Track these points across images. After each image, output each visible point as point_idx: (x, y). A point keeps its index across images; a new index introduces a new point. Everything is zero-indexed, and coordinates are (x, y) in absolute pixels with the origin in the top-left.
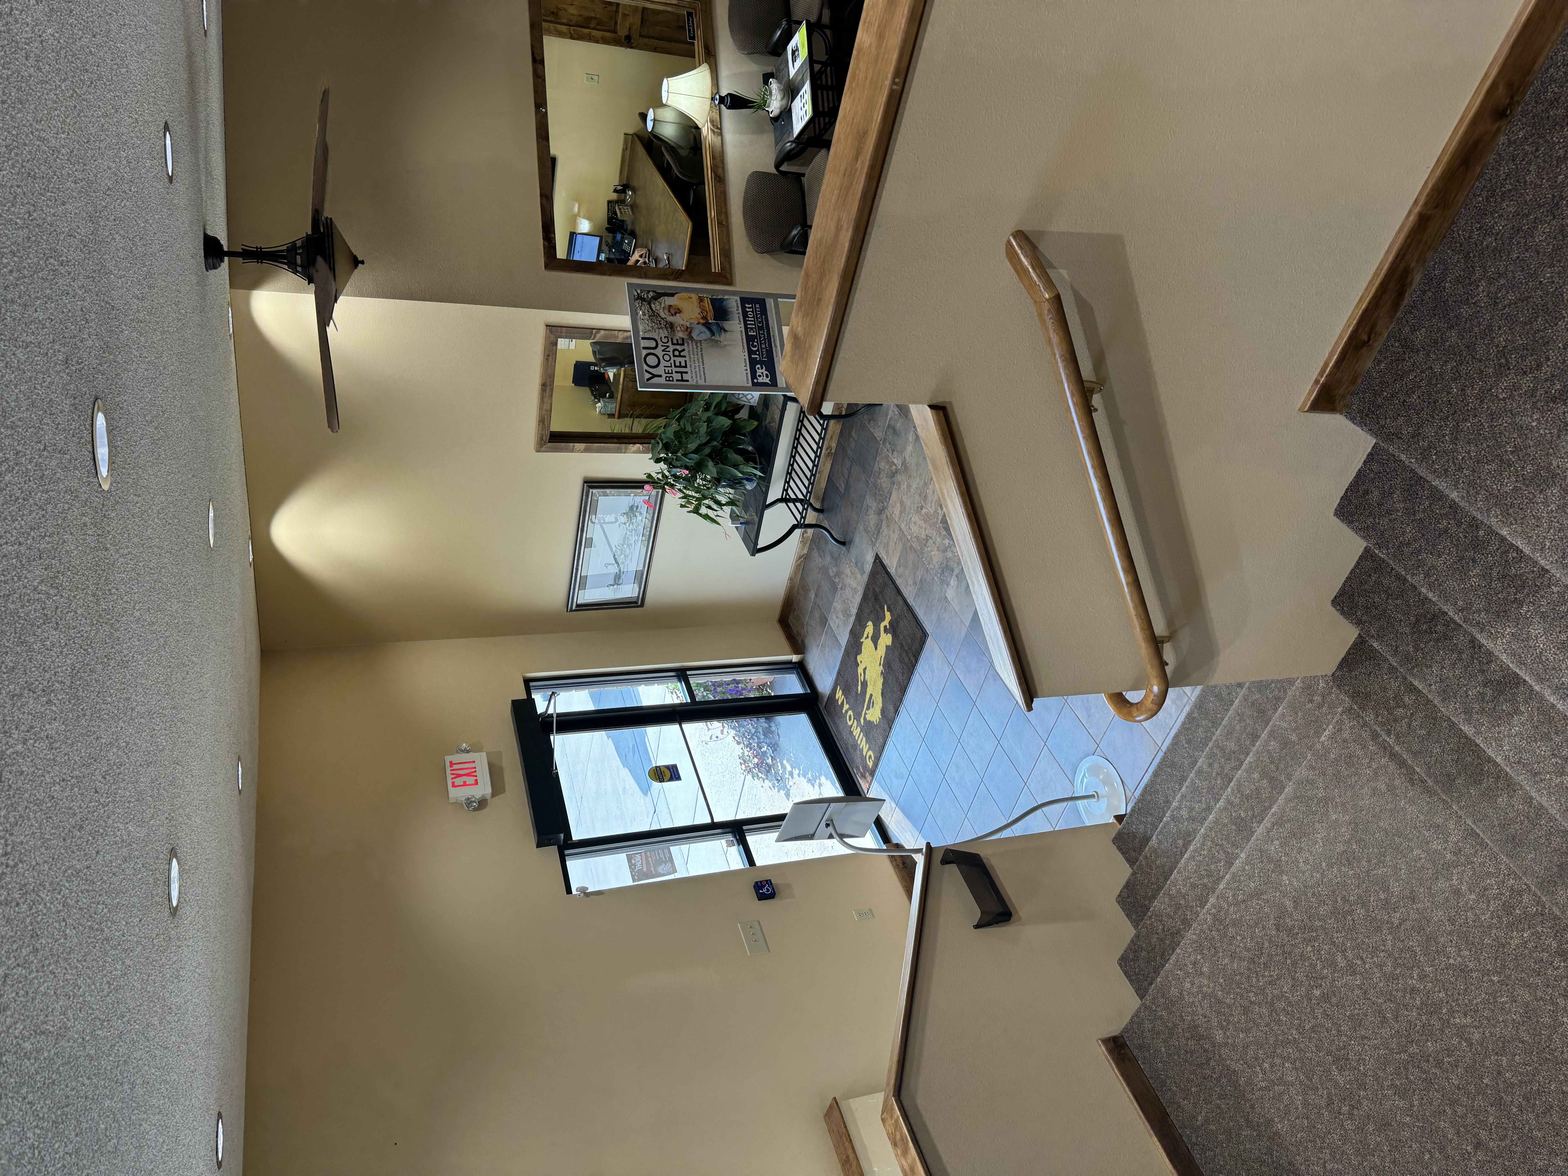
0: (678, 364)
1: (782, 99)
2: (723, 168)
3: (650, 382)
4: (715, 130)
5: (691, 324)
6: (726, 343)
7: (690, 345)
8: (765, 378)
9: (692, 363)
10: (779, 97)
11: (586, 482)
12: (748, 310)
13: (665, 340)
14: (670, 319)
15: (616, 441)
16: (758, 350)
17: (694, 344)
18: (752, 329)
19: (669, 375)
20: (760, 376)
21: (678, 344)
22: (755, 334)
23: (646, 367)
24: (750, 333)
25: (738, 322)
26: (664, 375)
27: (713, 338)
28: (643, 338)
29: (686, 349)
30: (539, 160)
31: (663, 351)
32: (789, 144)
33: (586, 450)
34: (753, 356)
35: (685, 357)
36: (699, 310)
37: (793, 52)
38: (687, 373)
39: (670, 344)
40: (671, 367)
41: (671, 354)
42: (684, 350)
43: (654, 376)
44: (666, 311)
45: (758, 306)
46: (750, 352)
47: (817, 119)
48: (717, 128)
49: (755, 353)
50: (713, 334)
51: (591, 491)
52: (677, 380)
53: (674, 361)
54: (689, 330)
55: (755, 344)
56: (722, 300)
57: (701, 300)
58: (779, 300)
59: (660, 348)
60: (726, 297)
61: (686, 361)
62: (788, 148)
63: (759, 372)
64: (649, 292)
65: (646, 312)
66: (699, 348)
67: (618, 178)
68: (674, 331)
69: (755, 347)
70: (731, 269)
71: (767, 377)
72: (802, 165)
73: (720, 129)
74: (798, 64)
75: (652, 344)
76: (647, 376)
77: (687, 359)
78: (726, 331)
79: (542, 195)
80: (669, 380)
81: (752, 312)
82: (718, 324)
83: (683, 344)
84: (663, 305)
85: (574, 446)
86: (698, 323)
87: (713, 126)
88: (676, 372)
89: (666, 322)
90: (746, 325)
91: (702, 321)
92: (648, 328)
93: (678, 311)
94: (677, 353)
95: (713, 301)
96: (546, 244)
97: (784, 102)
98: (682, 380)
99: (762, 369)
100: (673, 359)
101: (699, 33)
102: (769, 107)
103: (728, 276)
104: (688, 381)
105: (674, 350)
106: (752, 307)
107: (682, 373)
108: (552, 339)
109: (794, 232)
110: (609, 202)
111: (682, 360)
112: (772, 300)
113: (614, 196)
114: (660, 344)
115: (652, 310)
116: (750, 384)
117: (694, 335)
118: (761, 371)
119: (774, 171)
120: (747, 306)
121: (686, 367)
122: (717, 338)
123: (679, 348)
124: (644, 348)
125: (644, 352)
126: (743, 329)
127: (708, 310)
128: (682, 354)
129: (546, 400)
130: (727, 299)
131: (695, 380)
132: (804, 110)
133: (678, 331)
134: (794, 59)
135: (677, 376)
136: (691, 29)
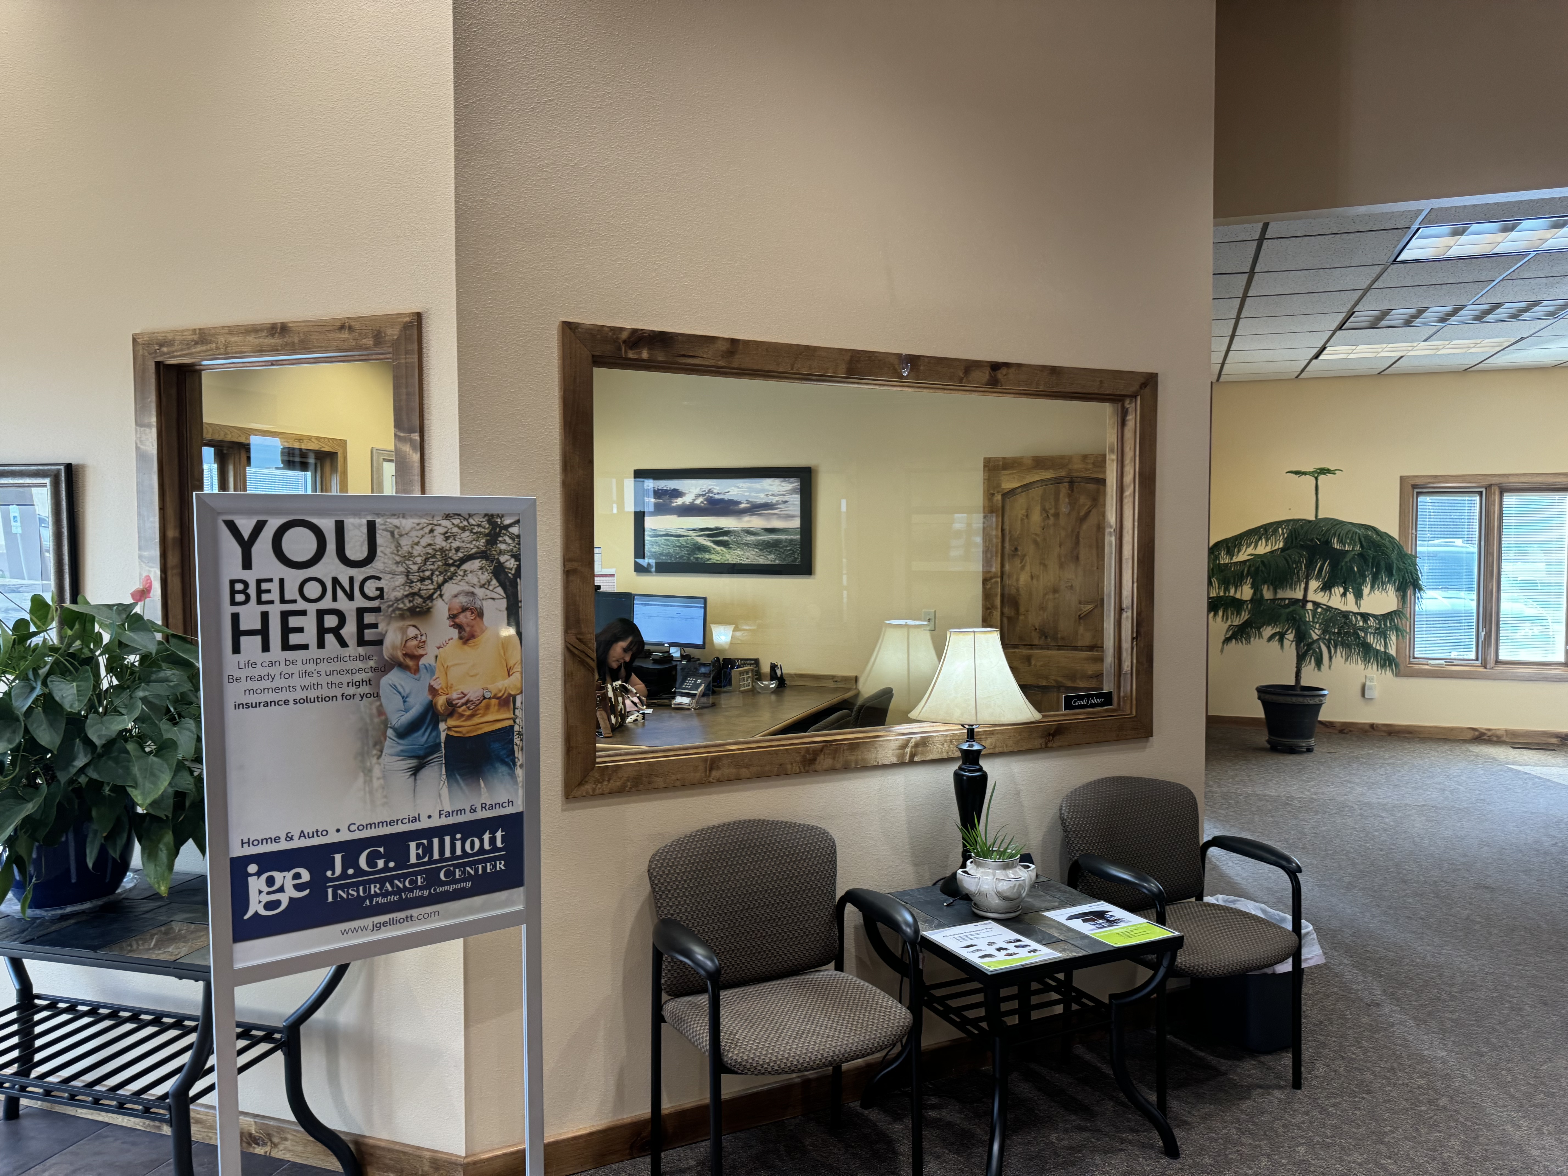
0: (293, 622)
1: (999, 894)
2: (832, 770)
3: (225, 534)
4: (908, 750)
5: (431, 670)
6: (377, 772)
7: (359, 664)
8: (266, 898)
9: (300, 666)
10: (1003, 886)
11: (69, 467)
12: (486, 837)
13: (371, 588)
14: (441, 609)
16: (359, 872)
17: (364, 676)
18: (428, 850)
19: (252, 591)
20: (270, 881)
21: (361, 626)
22: (413, 860)
23: (274, 524)
24: (413, 845)
25: (448, 808)
26: (250, 577)
27: (390, 732)
28: (371, 527)
29: (346, 652)
30: (807, 347)
31: (336, 581)
32: (909, 918)
34: (338, 858)
35: (321, 645)
36: (474, 693)
37: (1100, 915)
38: (266, 648)
39: (360, 602)
40: (283, 601)
41: (327, 603)
42: (343, 643)
43: (246, 546)
44: (463, 600)
45: (500, 865)
46: (350, 849)
47: (976, 985)
48: (913, 755)
49: (350, 861)
51: (47, 481)
52: (235, 617)
53: (303, 613)
54: (410, 663)
55: (381, 863)
56: (509, 761)
57: (506, 701)
58: (524, 927)
59: (344, 574)
60: (519, 772)
61: (305, 647)
62: (899, 918)
63: (282, 878)
64: (517, 557)
65: (455, 544)
66: (351, 690)
67: (792, 672)
68: (402, 617)
69: (371, 862)
71: (269, 906)
72: (860, 962)
73: (912, 763)
74: (1083, 928)
75: (356, 549)
76: (246, 526)
77: (314, 651)
78: (416, 771)
79: (734, 342)
80: (233, 592)
81: (482, 850)
82: (435, 748)
83: (361, 642)
84: (480, 592)
86: (433, 691)
87: (917, 745)
88: (265, 616)
89: (430, 598)
90: (440, 832)
91: (441, 701)
92: (405, 542)
93: (467, 636)
94: (331, 621)
95: (505, 735)
96: (625, 335)
97: (995, 902)
98: (237, 633)
99: (298, 888)
100: (312, 608)
101: (1079, 716)
102: (975, 866)
103: (588, 787)
104: (236, 650)
105: (341, 616)
106: (495, 849)
107: (264, 632)
108: (389, 331)
109: (700, 953)
110: (756, 661)
111: (310, 636)
112: (520, 907)
113: (766, 669)
114: (359, 574)
115: (463, 561)
116: (238, 851)
117: (394, 677)
118: (289, 884)
119: (840, 893)
120: (499, 834)
121: (286, 646)
122: (391, 745)
123: (349, 630)
124: (340, 527)
125: (327, 525)
126: (423, 825)
127: (476, 720)
128: (330, 638)
130: (513, 776)
131: (243, 673)
132: (992, 950)
133: (404, 631)
134: (1086, 917)
135: (250, 618)
136: (1084, 702)
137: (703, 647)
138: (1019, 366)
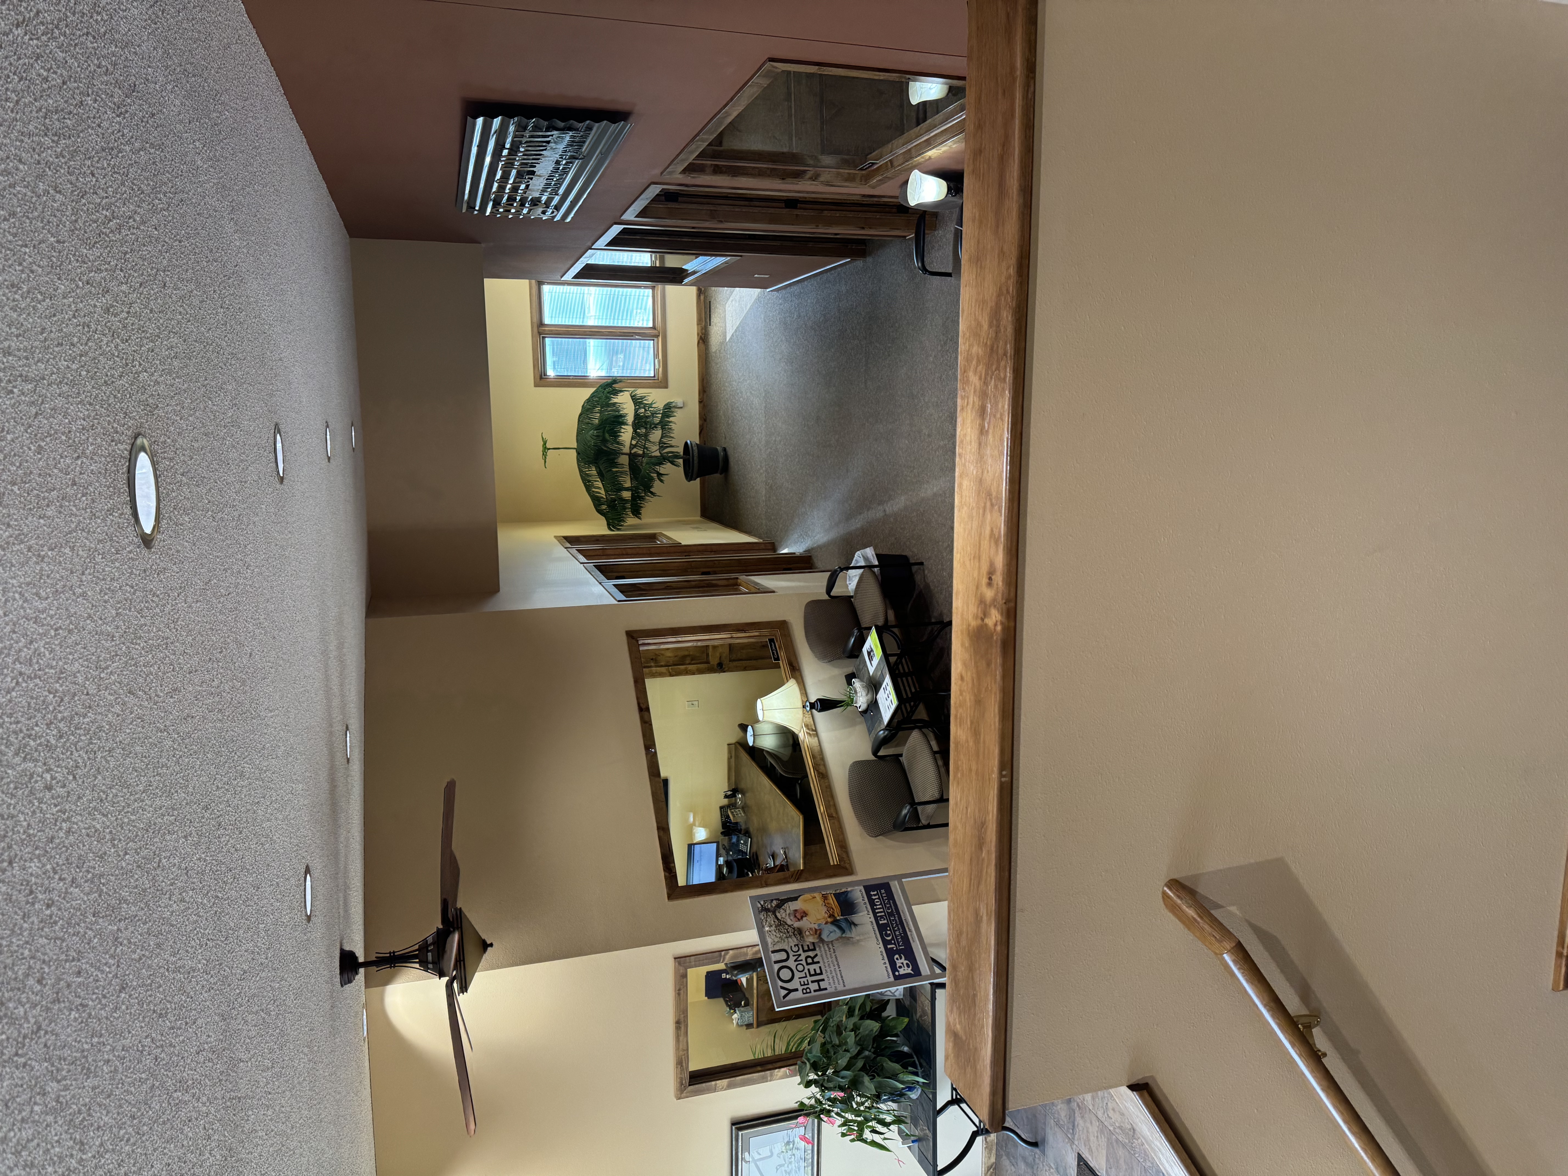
0: (812, 972)
1: (867, 695)
3: (787, 998)
4: (811, 732)
5: (819, 925)
6: (858, 938)
7: (822, 949)
8: (906, 968)
9: (827, 968)
10: (864, 694)
11: (733, 1124)
12: (874, 897)
13: (795, 949)
14: (797, 924)
15: (759, 1068)
16: (893, 939)
17: (826, 947)
18: (881, 917)
19: (805, 987)
20: (900, 967)
21: (809, 950)
22: (886, 921)
23: (780, 983)
24: (881, 922)
25: (866, 912)
26: (800, 988)
27: (844, 936)
28: (773, 952)
29: (819, 954)
31: (796, 961)
32: (882, 732)
33: (730, 1087)
34: (889, 946)
35: (818, 962)
36: (825, 909)
37: (869, 653)
38: (823, 980)
39: (801, 952)
40: (806, 977)
41: (804, 962)
42: (816, 955)
43: (790, 991)
44: (792, 918)
45: (883, 891)
46: (885, 943)
47: (903, 706)
48: (813, 730)
49: (889, 942)
50: (843, 931)
51: (740, 1133)
52: (815, 991)
53: (809, 970)
54: (818, 932)
55: (889, 932)
56: (846, 893)
57: (825, 897)
58: (903, 880)
59: (792, 959)
60: (849, 889)
61: (820, 967)
62: (882, 736)
63: (898, 963)
64: (772, 901)
65: (773, 923)
66: (832, 950)
67: (727, 784)
68: (803, 937)
69: (889, 936)
70: (848, 856)
71: (908, 966)
72: (897, 746)
73: (816, 730)
74: (875, 661)
75: (783, 956)
76: (783, 992)
77: (821, 964)
78: (855, 925)
79: (658, 828)
80: (807, 993)
81: (879, 898)
82: (846, 920)
83: (814, 949)
84: (788, 912)
85: (716, 1085)
86: (826, 923)
87: (808, 729)
88: (812, 982)
89: (794, 928)
90: (875, 914)
91: (829, 920)
92: (776, 940)
93: (805, 914)
94: (810, 960)
95: (837, 896)
96: (667, 874)
97: (870, 696)
98: (820, 990)
99: (901, 958)
100: (807, 967)
101: (782, 654)
102: (856, 703)
103: (847, 866)
104: (826, 989)
105: (807, 957)
106: (877, 894)
107: (818, 981)
108: (681, 971)
109: (905, 812)
110: (721, 808)
111: (816, 966)
112: (896, 882)
113: (725, 802)
114: (791, 953)
115: (778, 919)
116: (892, 979)
117: (824, 937)
118: (900, 961)
119: (873, 758)
120: (872, 893)
121: (821, 973)
122: (848, 934)
123: (811, 954)
124: (776, 962)
125: (776, 967)
126: (873, 919)
127: (834, 907)
128: (815, 960)
129: (681, 1038)
130: (851, 891)
131: (833, 986)
132: (889, 700)
133: (807, 936)
134: (871, 659)
135: (814, 986)
136: (775, 652)
137: (718, 843)
138: (638, 698)
